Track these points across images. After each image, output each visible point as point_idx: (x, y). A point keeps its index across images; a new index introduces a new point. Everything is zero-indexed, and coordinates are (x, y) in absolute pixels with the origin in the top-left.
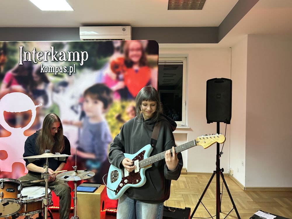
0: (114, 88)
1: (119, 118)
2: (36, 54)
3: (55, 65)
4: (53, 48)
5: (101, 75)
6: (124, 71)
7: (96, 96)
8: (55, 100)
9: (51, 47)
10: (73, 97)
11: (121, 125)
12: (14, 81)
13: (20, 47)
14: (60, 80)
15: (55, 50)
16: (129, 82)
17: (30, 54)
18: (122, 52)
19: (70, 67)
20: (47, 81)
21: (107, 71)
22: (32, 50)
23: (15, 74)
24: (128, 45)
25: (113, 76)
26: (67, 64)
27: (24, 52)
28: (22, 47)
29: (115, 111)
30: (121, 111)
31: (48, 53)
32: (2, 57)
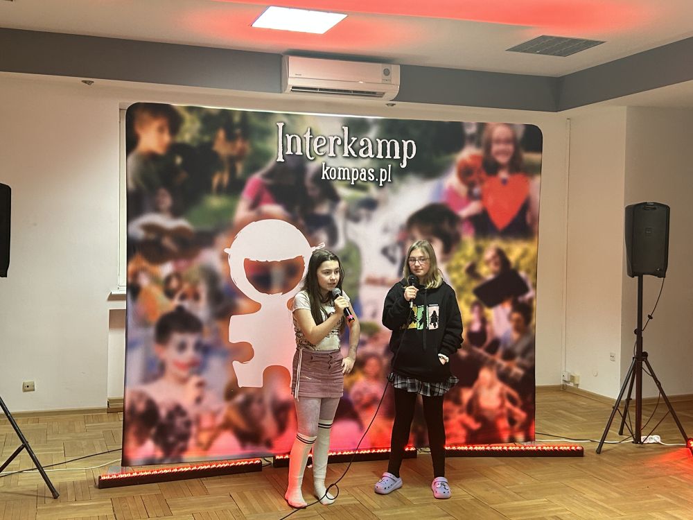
0: (464, 212)
1: (472, 271)
3: (350, 164)
4: (346, 129)
5: (440, 187)
6: (482, 181)
7: (429, 228)
8: (351, 236)
11: (475, 284)
12: (266, 195)
17: (299, 140)
18: (478, 145)
19: (382, 170)
20: (335, 198)
21: (452, 180)
22: (304, 133)
23: (268, 182)
24: (491, 132)
25: (462, 190)
26: (376, 165)
27: (287, 135)
28: (283, 124)
29: (465, 257)
30: (476, 257)
31: (337, 139)
32: (239, 144)
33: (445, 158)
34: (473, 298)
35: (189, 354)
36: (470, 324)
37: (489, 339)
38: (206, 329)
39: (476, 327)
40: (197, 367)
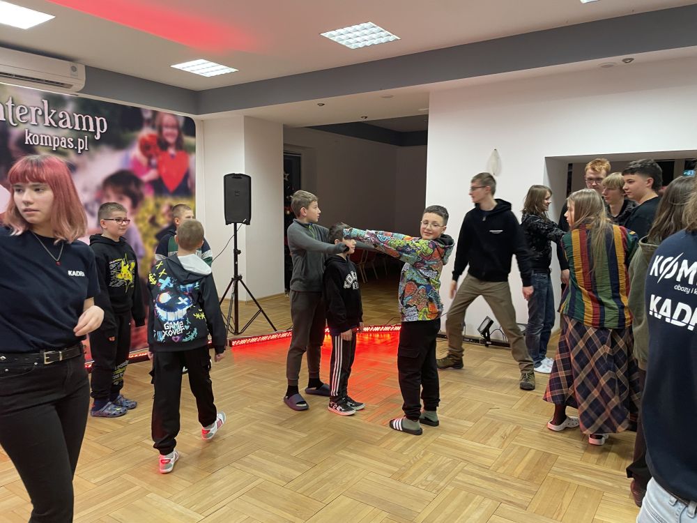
0: (146, 178)
1: (153, 221)
2: (14, 109)
3: (51, 132)
4: (46, 102)
5: (127, 158)
6: (157, 155)
7: (120, 189)
9: (43, 100)
15: (51, 107)
16: (164, 170)
18: (153, 127)
19: (80, 140)
21: (135, 152)
25: (144, 160)
26: (74, 135)
31: (37, 110)
33: (130, 135)
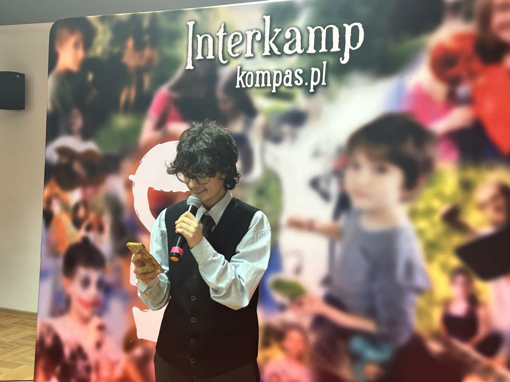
0: (440, 126)
1: (453, 218)
2: (226, 39)
3: (272, 66)
4: (268, 18)
5: (400, 89)
6: (472, 75)
7: (382, 150)
8: (270, 161)
9: (265, 17)
10: (316, 154)
11: (458, 240)
12: (173, 112)
13: (188, 23)
14: (284, 106)
15: (274, 26)
17: (210, 40)
18: (468, 16)
19: (313, 70)
20: (250, 112)
22: (217, 31)
23: (175, 95)
25: (438, 90)
26: (305, 63)
27: (198, 36)
28: (193, 23)
29: (440, 196)
30: (460, 197)
31: (256, 33)
32: (147, 53)
33: (410, 43)
34: (454, 262)
35: (92, 292)
36: (447, 303)
37: (482, 331)
38: (109, 265)
39: (459, 308)
40: (99, 307)
